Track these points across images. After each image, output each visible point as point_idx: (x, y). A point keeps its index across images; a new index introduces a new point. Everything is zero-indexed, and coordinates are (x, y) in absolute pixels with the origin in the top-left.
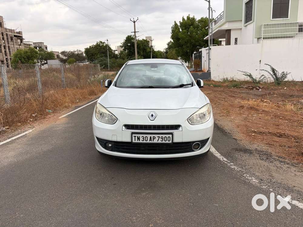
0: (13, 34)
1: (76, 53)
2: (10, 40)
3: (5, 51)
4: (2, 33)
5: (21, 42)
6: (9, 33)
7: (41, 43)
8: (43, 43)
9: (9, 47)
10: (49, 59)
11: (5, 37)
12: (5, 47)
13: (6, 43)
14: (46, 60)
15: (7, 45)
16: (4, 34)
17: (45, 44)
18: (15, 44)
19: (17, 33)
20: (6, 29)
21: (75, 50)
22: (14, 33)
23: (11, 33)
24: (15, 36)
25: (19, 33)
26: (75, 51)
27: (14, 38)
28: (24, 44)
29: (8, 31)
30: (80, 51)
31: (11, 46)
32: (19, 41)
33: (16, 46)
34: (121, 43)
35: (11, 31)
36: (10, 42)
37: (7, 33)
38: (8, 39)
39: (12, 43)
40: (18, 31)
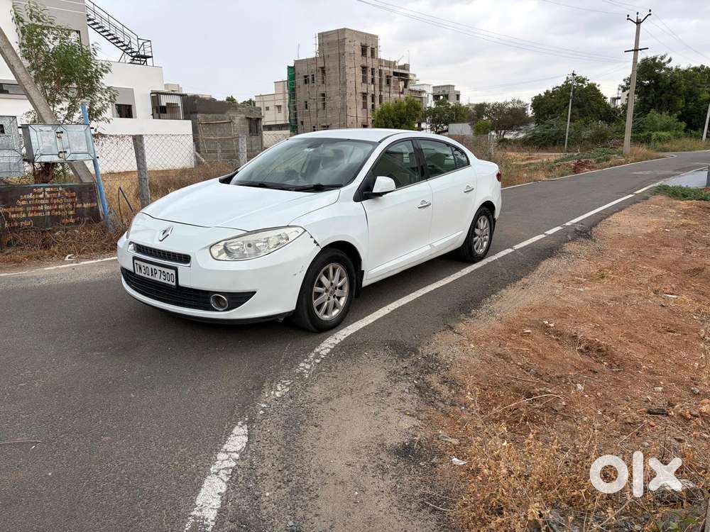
0: (392, 70)
1: (511, 106)
2: (384, 83)
3: (373, 105)
4: (372, 69)
5: (405, 86)
6: (385, 69)
7: (449, 86)
8: (454, 86)
9: (381, 97)
10: (453, 122)
11: (377, 76)
12: (373, 97)
13: (377, 89)
14: (447, 124)
15: (377, 94)
16: (377, 70)
17: (456, 89)
18: (392, 90)
19: (400, 67)
20: (380, 61)
21: (508, 101)
22: (395, 67)
23: (388, 69)
24: (395, 74)
25: (405, 67)
26: (508, 103)
27: (393, 79)
28: (410, 90)
29: (384, 64)
30: (519, 102)
31: (385, 95)
32: (402, 84)
33: (395, 95)
34: (624, 80)
35: (389, 64)
36: (383, 87)
37: (382, 68)
38: (380, 80)
39: (387, 89)
40: (401, 63)
